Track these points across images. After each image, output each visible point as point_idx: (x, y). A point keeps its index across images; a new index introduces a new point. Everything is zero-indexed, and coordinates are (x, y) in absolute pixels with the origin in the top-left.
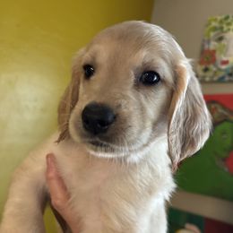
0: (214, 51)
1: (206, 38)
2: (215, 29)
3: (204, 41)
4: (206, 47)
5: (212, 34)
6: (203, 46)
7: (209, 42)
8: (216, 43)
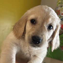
0: (59, 10)
1: (57, 6)
2: (60, 3)
3: (56, 7)
4: (57, 9)
5: (59, 5)
6: (56, 9)
7: (58, 8)
8: (60, 8)
